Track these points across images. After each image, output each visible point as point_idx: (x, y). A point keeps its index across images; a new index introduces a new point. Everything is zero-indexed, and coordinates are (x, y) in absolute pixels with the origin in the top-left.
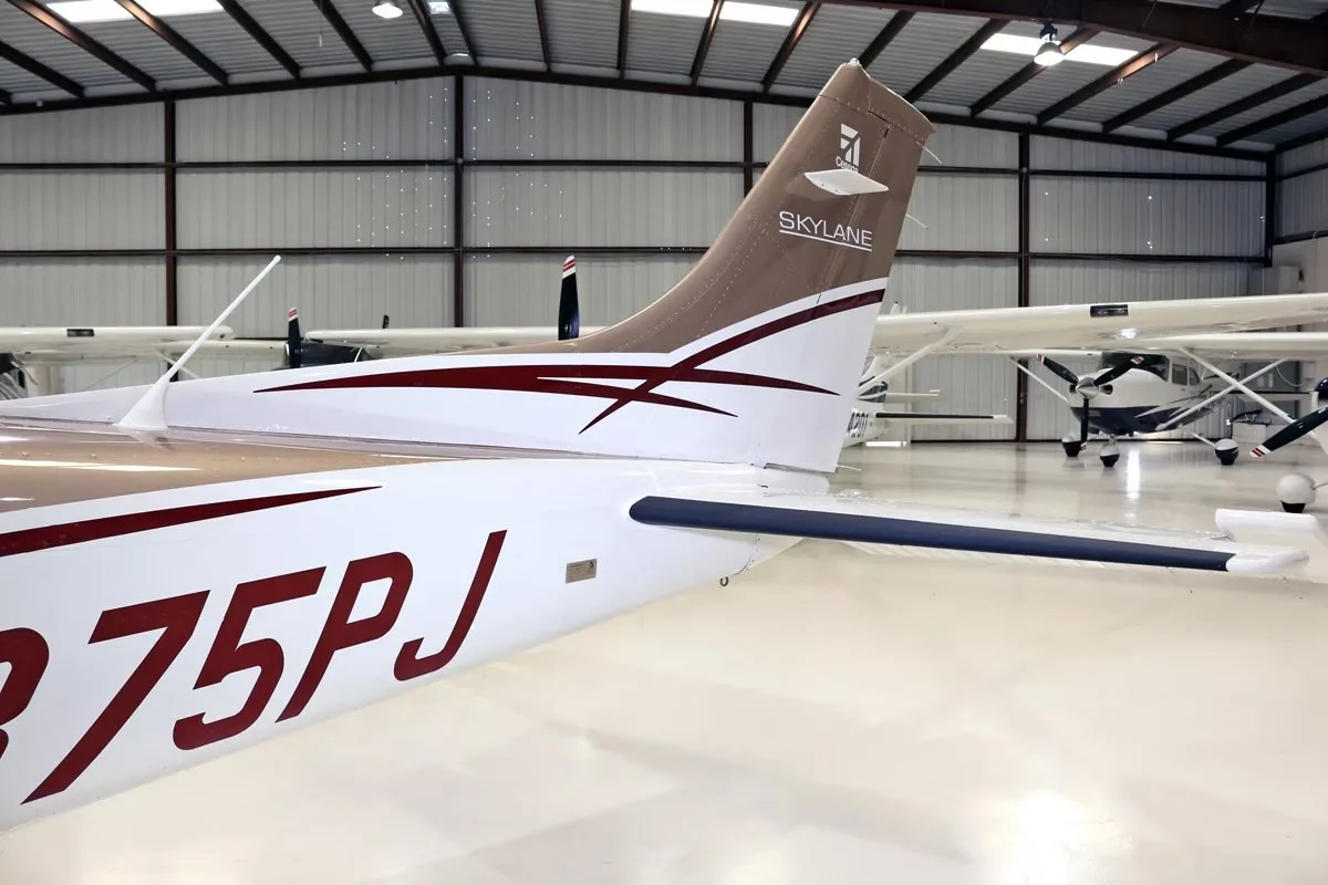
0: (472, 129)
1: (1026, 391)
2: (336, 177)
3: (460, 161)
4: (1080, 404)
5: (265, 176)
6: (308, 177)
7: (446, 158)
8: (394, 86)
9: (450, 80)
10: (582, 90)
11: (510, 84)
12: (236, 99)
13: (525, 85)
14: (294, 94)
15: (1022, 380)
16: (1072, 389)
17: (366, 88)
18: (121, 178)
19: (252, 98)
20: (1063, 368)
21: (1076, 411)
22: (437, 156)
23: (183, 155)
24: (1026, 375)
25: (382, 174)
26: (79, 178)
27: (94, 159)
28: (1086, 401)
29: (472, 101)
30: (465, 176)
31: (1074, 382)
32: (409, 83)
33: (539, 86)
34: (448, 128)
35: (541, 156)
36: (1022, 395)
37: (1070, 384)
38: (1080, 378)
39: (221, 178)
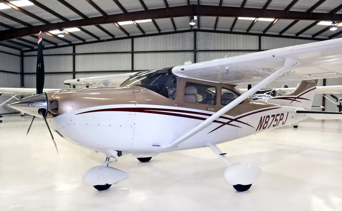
0: (198, 43)
1: (325, 101)
2: (168, 54)
3: (196, 50)
4: (339, 104)
5: (153, 54)
6: (162, 54)
7: (192, 50)
8: (181, 34)
9: (193, 33)
10: (222, 34)
11: (206, 33)
12: (146, 38)
13: (210, 33)
14: (159, 36)
15: (324, 99)
16: (337, 101)
17: (175, 35)
18: (122, 55)
19: (150, 38)
20: (335, 97)
21: (338, 106)
22: (190, 49)
23: (135, 50)
24: (325, 97)
25: (178, 53)
26: (113, 55)
27: (116, 51)
28: (340, 104)
29: (198, 37)
30: (196, 54)
31: (338, 100)
32: (184, 33)
33: (213, 33)
34: (193, 43)
35: (213, 49)
36: (324, 102)
37: (336, 100)
38: (339, 99)
39: (143, 55)
